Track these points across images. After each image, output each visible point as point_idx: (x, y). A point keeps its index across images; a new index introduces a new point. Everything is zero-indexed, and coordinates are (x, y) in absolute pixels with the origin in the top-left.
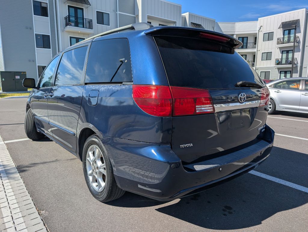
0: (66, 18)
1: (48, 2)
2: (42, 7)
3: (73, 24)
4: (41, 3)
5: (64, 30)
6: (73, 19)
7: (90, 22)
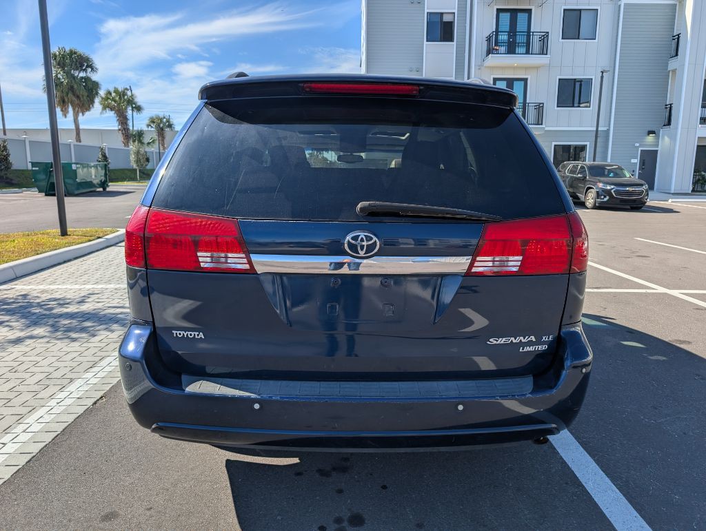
0: (489, 39)
1: (456, 11)
2: (445, 22)
3: (503, 49)
4: (442, 14)
5: (482, 65)
6: (503, 37)
7: (545, 38)
